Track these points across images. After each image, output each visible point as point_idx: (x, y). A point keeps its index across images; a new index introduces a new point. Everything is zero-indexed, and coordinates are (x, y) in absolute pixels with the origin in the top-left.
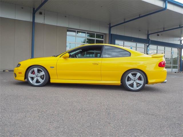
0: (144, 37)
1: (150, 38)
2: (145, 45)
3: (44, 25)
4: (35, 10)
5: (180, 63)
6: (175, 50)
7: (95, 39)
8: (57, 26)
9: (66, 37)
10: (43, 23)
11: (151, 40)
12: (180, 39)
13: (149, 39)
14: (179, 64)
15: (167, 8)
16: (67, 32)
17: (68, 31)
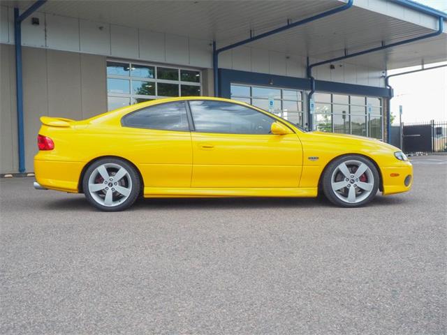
0: (300, 74)
1: (312, 76)
2: (301, 92)
3: (45, 52)
4: (20, 15)
5: (386, 134)
6: (374, 102)
7: (180, 83)
8: (80, 54)
9: (106, 82)
10: (44, 47)
11: (316, 81)
12: (384, 75)
13: (312, 79)
14: (386, 136)
15: (353, 4)
16: (108, 68)
17: (110, 64)
